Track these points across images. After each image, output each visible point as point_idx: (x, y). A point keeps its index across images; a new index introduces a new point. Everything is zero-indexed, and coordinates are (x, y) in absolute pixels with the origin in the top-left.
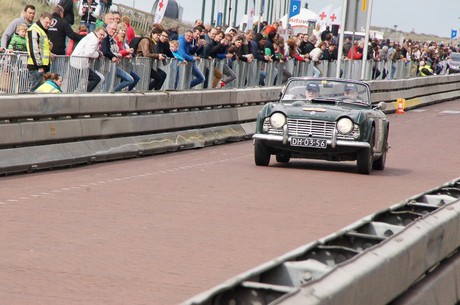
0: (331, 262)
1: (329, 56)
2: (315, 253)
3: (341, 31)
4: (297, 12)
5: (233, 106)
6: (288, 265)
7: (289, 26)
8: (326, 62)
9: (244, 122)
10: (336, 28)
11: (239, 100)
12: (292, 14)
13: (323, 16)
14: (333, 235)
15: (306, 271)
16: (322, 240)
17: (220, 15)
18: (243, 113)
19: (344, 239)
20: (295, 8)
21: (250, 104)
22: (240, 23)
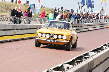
0: (96, 53)
1: (98, 18)
2: (93, 51)
3: (100, 14)
4: (93, 11)
5: (82, 26)
6: (89, 53)
7: (91, 14)
8: (97, 19)
9: (83, 29)
10: (99, 14)
11: (83, 25)
12: (92, 12)
13: (97, 12)
14: (97, 48)
15: (92, 54)
16: (95, 49)
17: (80, 12)
18: (83, 27)
19: (98, 49)
20: (92, 11)
21: (84, 26)
22: (83, 13)
